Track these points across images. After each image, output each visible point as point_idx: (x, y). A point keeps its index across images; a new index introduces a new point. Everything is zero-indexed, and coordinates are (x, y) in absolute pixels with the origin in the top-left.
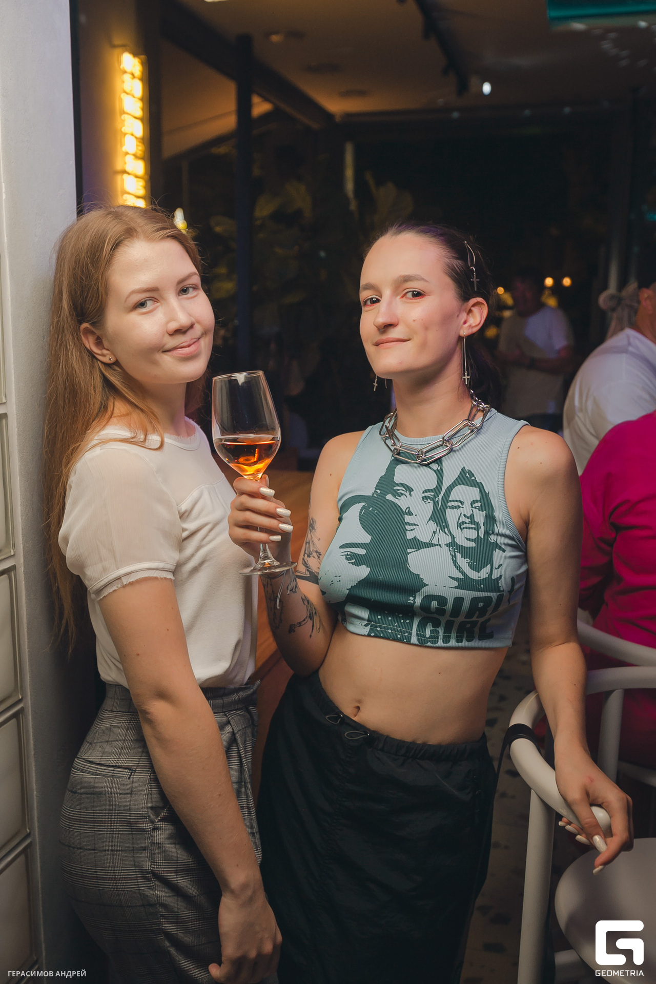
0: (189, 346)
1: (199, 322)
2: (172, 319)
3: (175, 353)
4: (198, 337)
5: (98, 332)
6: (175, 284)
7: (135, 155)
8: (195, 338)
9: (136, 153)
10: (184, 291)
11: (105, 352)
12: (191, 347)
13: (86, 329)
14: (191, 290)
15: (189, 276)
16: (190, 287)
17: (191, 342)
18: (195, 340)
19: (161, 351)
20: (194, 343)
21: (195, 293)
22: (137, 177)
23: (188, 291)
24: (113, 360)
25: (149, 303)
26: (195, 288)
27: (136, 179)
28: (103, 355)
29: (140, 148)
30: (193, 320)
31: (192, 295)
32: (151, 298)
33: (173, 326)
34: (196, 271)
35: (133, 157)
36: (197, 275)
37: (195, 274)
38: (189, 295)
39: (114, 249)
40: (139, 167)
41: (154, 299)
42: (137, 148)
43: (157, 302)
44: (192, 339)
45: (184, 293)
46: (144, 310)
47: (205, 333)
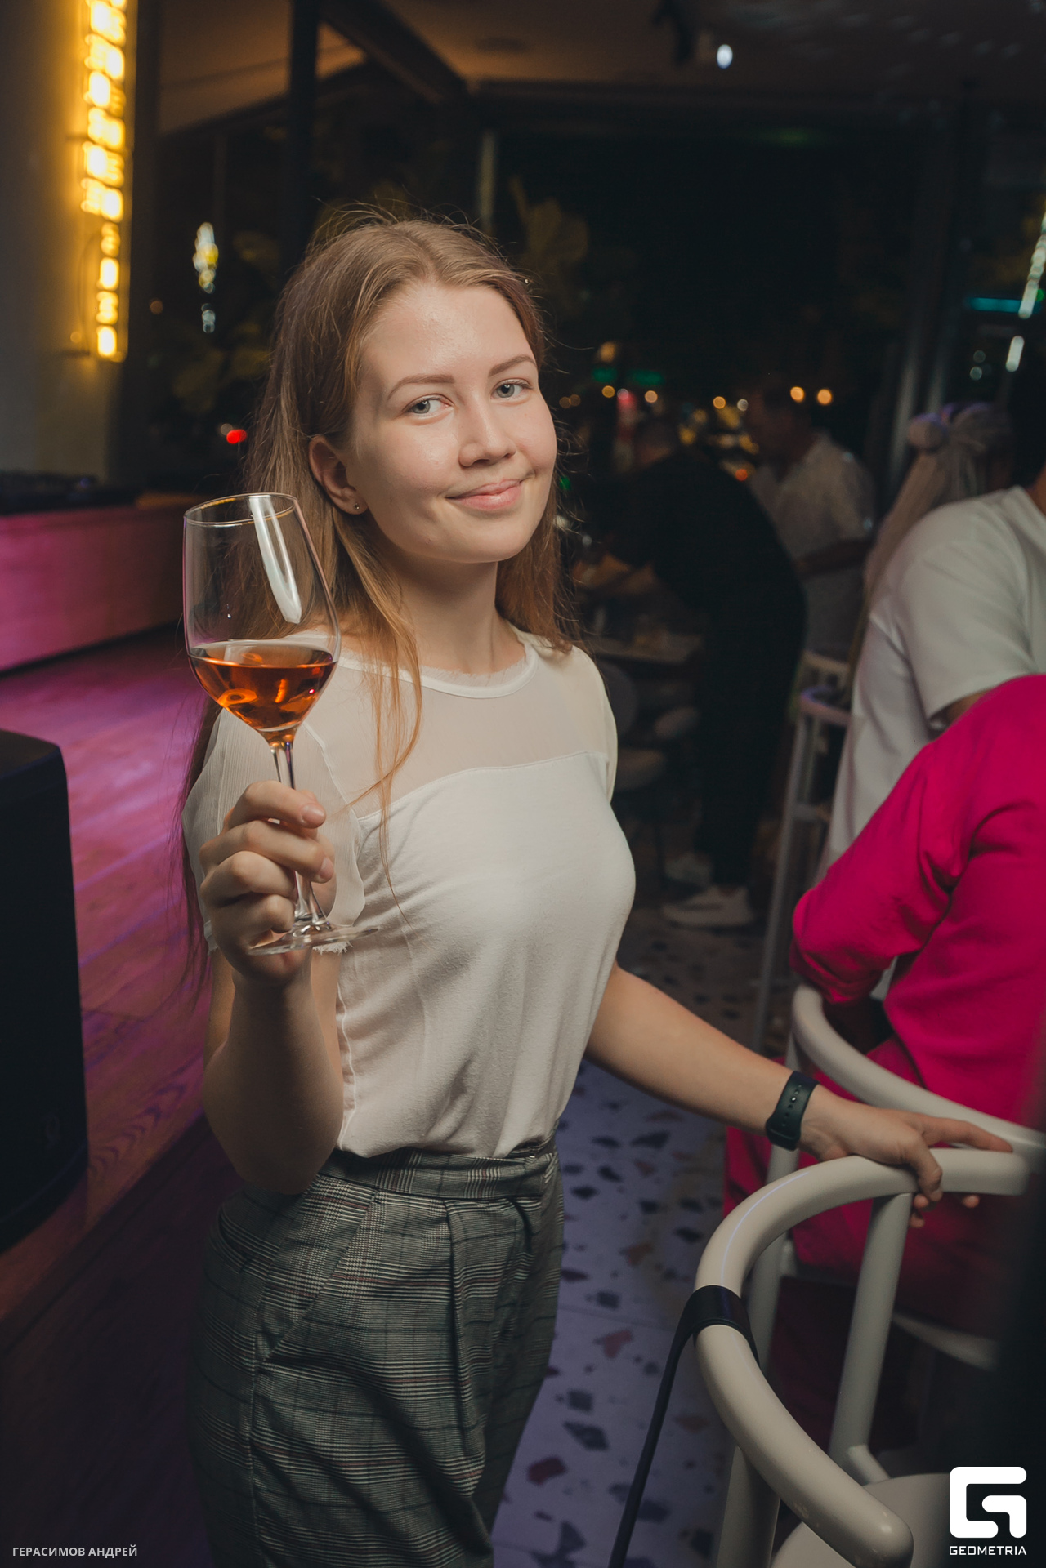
0: (499, 492)
1: (524, 451)
2: (473, 440)
3: (468, 502)
4: (520, 478)
5: (339, 455)
6: (487, 372)
7: (109, 113)
8: (512, 480)
9: (110, 107)
10: (504, 390)
11: (348, 492)
12: (502, 495)
13: (319, 446)
14: (517, 389)
15: (515, 362)
16: (516, 384)
17: (503, 486)
18: (512, 483)
19: (444, 495)
20: (509, 488)
21: (524, 396)
22: (108, 149)
23: (511, 391)
24: (359, 510)
25: (434, 406)
26: (525, 386)
27: (106, 153)
28: (344, 499)
29: (117, 98)
30: (513, 446)
31: (517, 400)
32: (437, 397)
33: (472, 453)
34: (530, 354)
35: (103, 113)
36: (532, 362)
37: (527, 358)
38: (511, 399)
39: (379, 297)
40: (114, 133)
41: (444, 399)
42: (112, 100)
43: (450, 405)
44: (504, 481)
45: (504, 395)
46: (422, 417)
47: (534, 472)
